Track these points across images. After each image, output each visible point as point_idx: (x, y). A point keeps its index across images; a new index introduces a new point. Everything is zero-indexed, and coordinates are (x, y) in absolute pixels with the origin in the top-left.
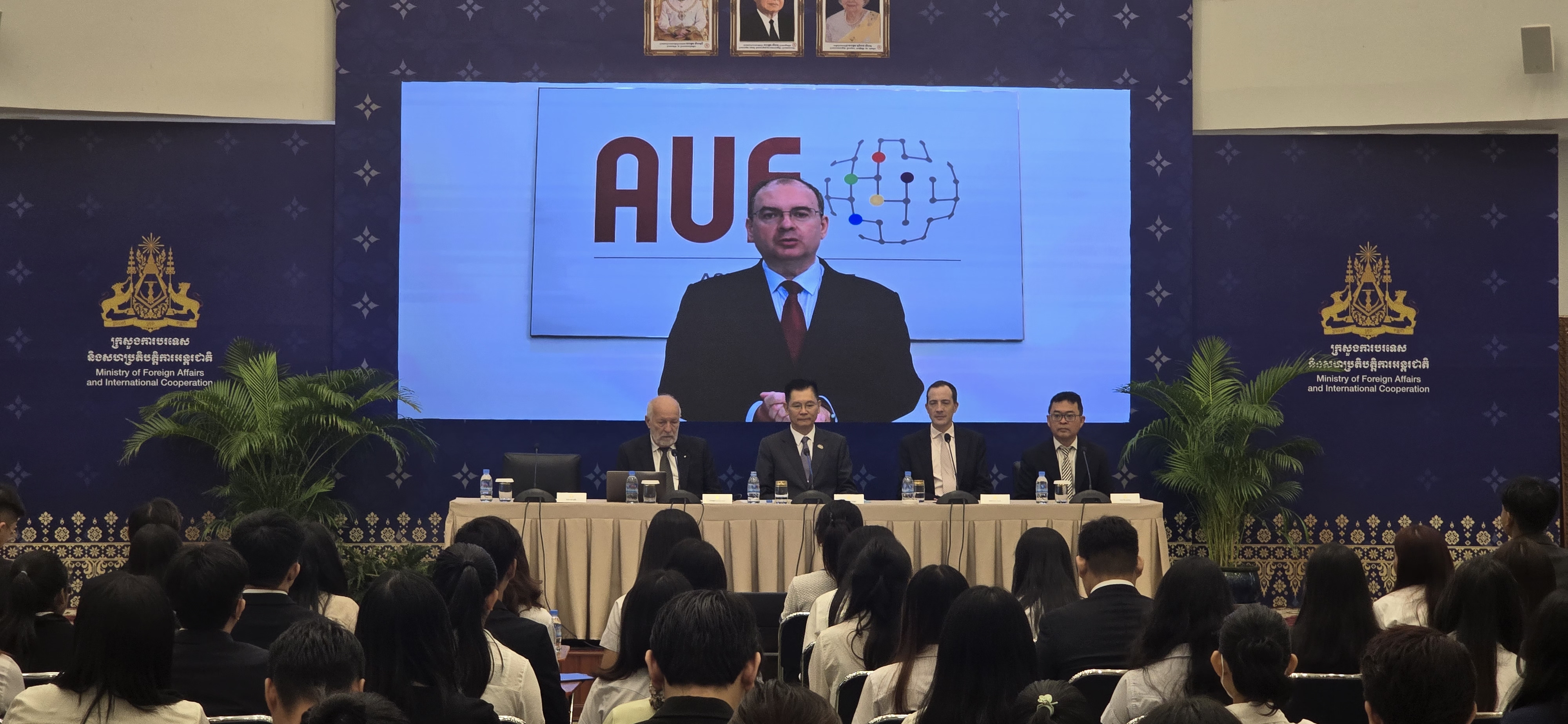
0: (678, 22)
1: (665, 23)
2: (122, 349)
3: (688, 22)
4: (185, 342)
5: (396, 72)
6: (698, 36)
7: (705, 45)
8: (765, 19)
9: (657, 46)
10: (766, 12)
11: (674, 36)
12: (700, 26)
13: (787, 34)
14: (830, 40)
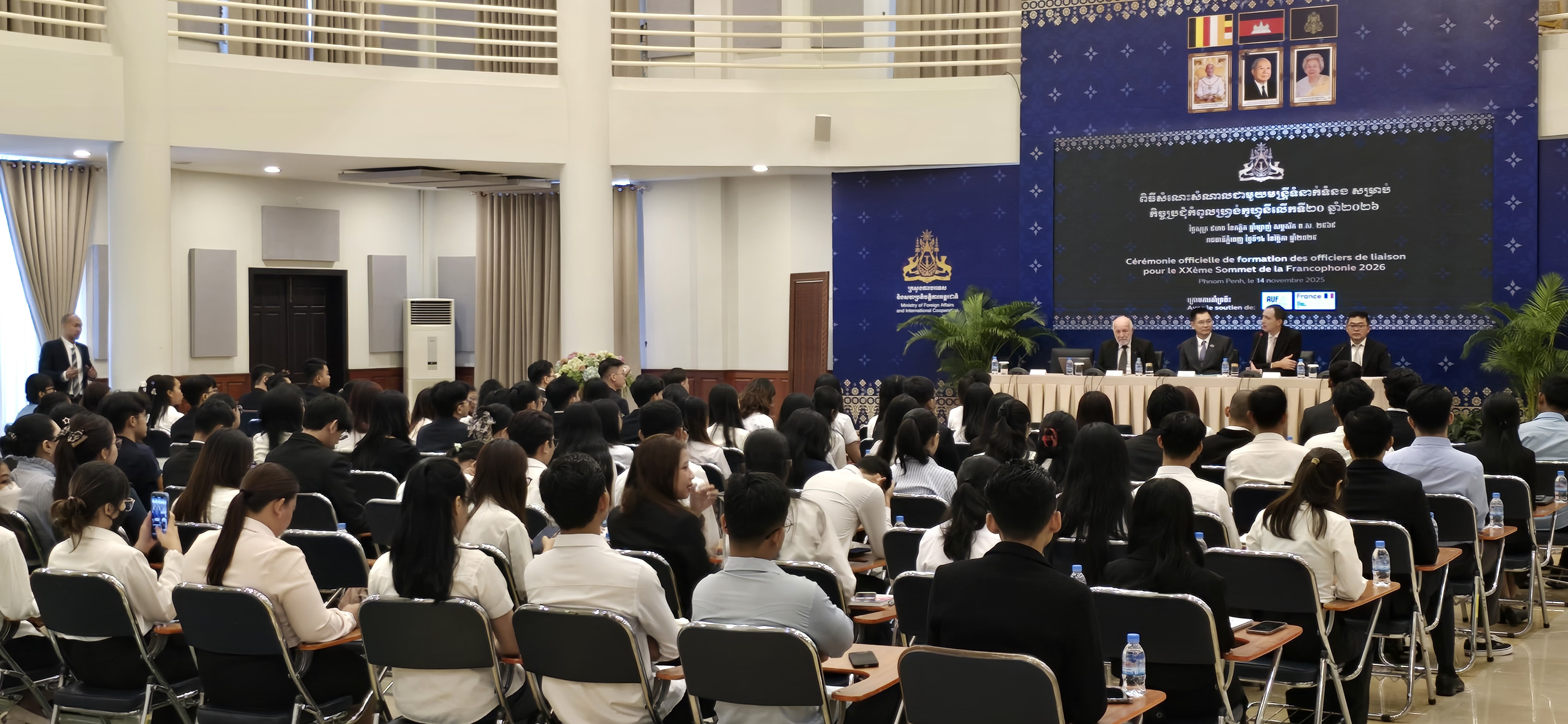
0: (1207, 92)
1: (1200, 93)
2: (913, 293)
3: (1213, 91)
4: (944, 288)
5: (1051, 133)
6: (1219, 99)
7: (1224, 105)
8: (1259, 86)
9: (1196, 107)
10: (1260, 81)
11: (1206, 100)
12: (1221, 94)
13: (1272, 94)
14: (1298, 96)
